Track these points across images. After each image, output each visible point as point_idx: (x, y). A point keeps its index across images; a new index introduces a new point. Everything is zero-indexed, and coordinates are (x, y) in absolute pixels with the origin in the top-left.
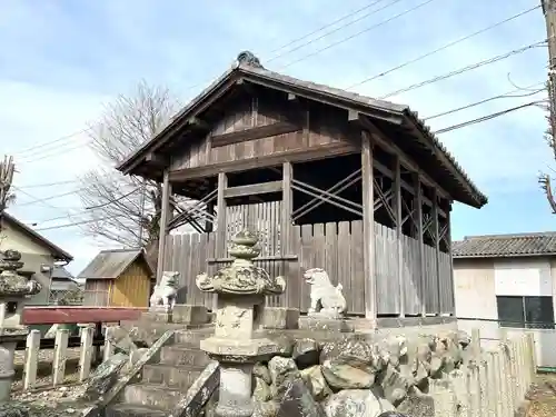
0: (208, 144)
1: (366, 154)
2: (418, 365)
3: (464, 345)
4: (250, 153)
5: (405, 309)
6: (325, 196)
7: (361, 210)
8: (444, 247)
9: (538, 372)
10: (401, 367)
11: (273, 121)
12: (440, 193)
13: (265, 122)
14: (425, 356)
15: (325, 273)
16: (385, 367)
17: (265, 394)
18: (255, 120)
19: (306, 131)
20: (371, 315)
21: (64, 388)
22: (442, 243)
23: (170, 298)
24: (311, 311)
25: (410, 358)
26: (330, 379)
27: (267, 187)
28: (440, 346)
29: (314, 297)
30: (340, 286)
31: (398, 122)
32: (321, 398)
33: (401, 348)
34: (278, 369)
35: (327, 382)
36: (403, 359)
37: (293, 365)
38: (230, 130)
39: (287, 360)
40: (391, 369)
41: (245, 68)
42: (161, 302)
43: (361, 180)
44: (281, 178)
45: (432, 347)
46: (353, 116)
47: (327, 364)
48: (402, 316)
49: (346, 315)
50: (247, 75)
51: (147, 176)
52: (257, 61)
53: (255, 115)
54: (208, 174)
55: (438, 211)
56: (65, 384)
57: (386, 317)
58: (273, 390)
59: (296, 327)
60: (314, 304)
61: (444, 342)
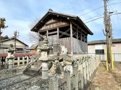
0: (45, 25)
1: (71, 25)
2: (80, 61)
3: (89, 57)
4: (52, 27)
5: (79, 52)
6: (64, 33)
7: (70, 35)
8: (86, 42)
9: (101, 61)
10: (77, 61)
11: (55, 21)
12: (86, 33)
13: (54, 21)
14: (82, 59)
15: (64, 46)
16: (74, 61)
17: (54, 66)
18: (52, 21)
19: (61, 22)
20: (72, 53)
21: (24, 66)
22: (86, 41)
23: (40, 51)
24: (62, 53)
25: (79, 60)
26: (65, 64)
27: (55, 32)
28: (85, 58)
29: (62, 50)
30: (66, 48)
31: (76, 19)
32: (63, 67)
33: (77, 58)
34: (56, 62)
35: (64, 64)
36: (78, 60)
37: (59, 61)
38: (48, 23)
39: (57, 61)
40: (75, 62)
41: (50, 11)
42: (38, 52)
43: (70, 30)
44: (57, 30)
45: (83, 58)
46: (68, 18)
47: (64, 61)
48: (78, 53)
49: (68, 53)
50: (50, 13)
51: (36, 32)
52: (52, 10)
53: (52, 20)
54: (45, 31)
55: (85, 36)
56: (24, 65)
57: (75, 53)
58: (56, 65)
59: (59, 55)
60: (62, 52)
61: (86, 57)
